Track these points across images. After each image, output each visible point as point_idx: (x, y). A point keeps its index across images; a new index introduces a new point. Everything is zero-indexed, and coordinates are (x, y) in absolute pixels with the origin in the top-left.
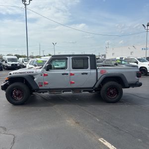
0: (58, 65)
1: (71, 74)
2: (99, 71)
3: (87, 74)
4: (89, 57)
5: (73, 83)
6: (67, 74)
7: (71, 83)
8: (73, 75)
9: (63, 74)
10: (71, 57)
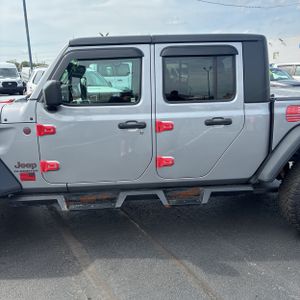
0: (110, 85)
1: (160, 127)
2: (279, 111)
3: (228, 122)
4: (238, 46)
5: (169, 163)
6: (142, 126)
7: (160, 163)
8: (169, 127)
9: (123, 126)
10: (159, 47)
